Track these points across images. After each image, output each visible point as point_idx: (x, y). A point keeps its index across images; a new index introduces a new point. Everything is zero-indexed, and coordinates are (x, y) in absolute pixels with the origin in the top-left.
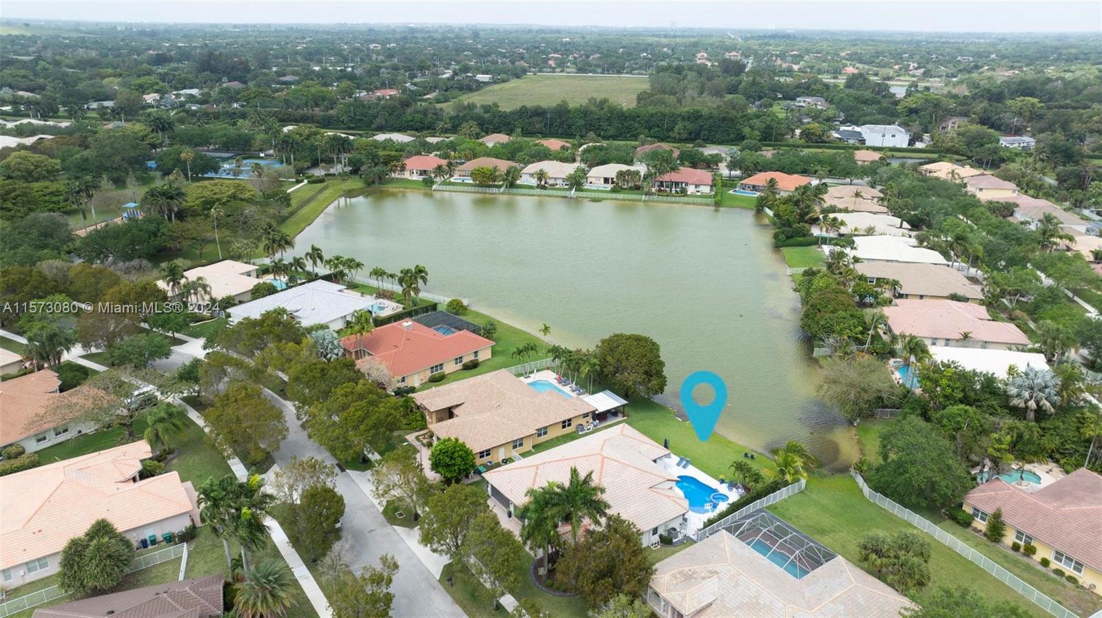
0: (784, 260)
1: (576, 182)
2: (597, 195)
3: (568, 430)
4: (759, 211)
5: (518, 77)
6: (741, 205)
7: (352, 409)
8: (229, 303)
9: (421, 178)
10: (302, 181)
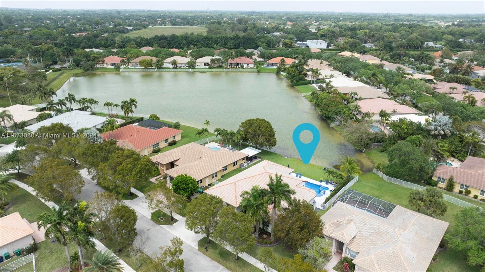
0: (298, 91)
1: (191, 65)
2: (203, 70)
3: (236, 167)
4: (278, 73)
5: (145, 28)
6: (270, 72)
7: (124, 164)
8: (24, 125)
9: (113, 67)
10: (49, 71)
